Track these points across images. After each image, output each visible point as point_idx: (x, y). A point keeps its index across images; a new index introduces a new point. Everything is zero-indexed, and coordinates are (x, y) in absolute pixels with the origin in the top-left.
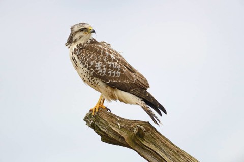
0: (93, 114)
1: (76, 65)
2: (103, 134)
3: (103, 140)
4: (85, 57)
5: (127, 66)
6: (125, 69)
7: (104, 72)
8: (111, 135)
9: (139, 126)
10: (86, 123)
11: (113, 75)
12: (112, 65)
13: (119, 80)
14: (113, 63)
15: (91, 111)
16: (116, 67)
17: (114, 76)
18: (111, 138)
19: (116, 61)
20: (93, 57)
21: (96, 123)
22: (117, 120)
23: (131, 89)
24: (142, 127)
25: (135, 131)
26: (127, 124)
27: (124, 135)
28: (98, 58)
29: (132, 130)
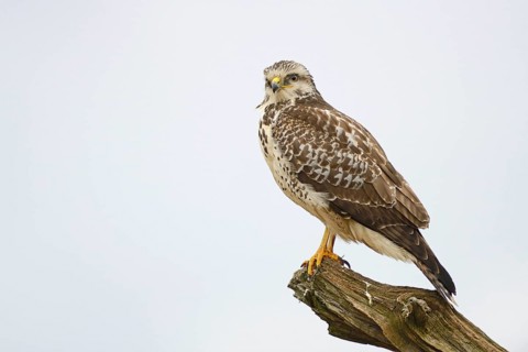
0: (309, 272)
1: (266, 150)
2: (332, 318)
3: (332, 332)
4: (289, 132)
5: (383, 166)
6: (377, 172)
7: (326, 174)
8: (351, 320)
9: (414, 299)
10: (293, 292)
11: (344, 182)
12: (348, 160)
13: (356, 198)
14: (351, 156)
15: (305, 265)
16: (356, 164)
17: (347, 186)
18: (352, 328)
19: (359, 152)
20: (308, 136)
21: (316, 293)
22: (364, 286)
23: (381, 223)
24: (421, 302)
25: (406, 311)
26: (389, 296)
27: (380, 319)
28: (318, 140)
29: (398, 308)
